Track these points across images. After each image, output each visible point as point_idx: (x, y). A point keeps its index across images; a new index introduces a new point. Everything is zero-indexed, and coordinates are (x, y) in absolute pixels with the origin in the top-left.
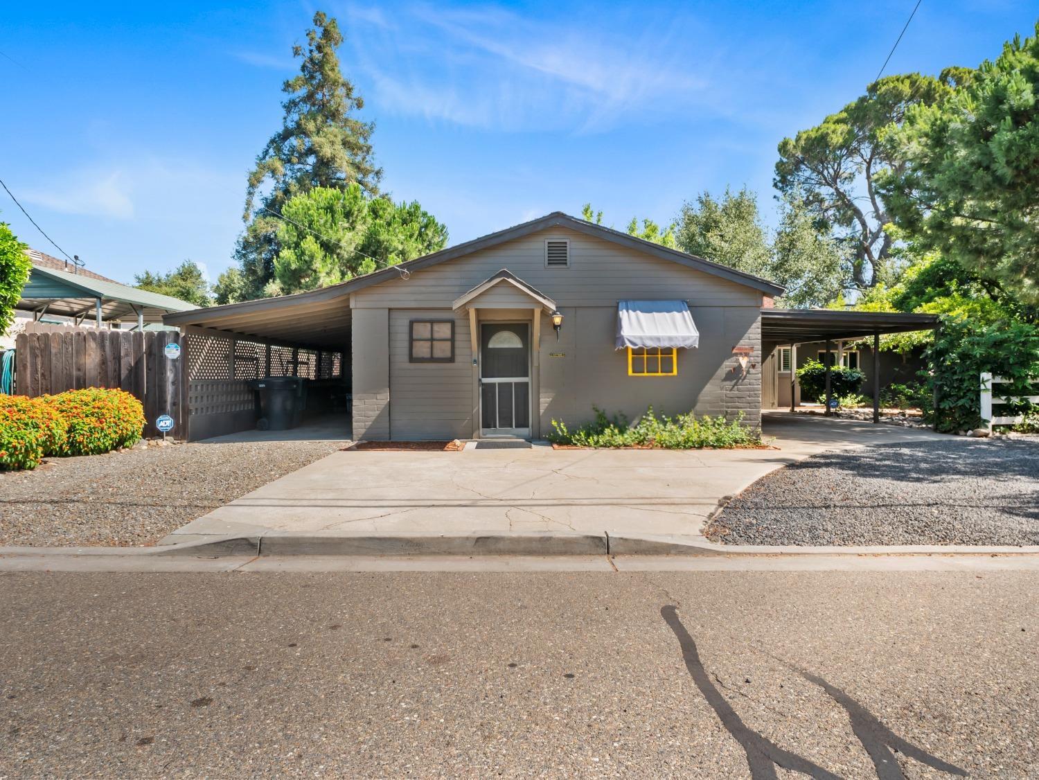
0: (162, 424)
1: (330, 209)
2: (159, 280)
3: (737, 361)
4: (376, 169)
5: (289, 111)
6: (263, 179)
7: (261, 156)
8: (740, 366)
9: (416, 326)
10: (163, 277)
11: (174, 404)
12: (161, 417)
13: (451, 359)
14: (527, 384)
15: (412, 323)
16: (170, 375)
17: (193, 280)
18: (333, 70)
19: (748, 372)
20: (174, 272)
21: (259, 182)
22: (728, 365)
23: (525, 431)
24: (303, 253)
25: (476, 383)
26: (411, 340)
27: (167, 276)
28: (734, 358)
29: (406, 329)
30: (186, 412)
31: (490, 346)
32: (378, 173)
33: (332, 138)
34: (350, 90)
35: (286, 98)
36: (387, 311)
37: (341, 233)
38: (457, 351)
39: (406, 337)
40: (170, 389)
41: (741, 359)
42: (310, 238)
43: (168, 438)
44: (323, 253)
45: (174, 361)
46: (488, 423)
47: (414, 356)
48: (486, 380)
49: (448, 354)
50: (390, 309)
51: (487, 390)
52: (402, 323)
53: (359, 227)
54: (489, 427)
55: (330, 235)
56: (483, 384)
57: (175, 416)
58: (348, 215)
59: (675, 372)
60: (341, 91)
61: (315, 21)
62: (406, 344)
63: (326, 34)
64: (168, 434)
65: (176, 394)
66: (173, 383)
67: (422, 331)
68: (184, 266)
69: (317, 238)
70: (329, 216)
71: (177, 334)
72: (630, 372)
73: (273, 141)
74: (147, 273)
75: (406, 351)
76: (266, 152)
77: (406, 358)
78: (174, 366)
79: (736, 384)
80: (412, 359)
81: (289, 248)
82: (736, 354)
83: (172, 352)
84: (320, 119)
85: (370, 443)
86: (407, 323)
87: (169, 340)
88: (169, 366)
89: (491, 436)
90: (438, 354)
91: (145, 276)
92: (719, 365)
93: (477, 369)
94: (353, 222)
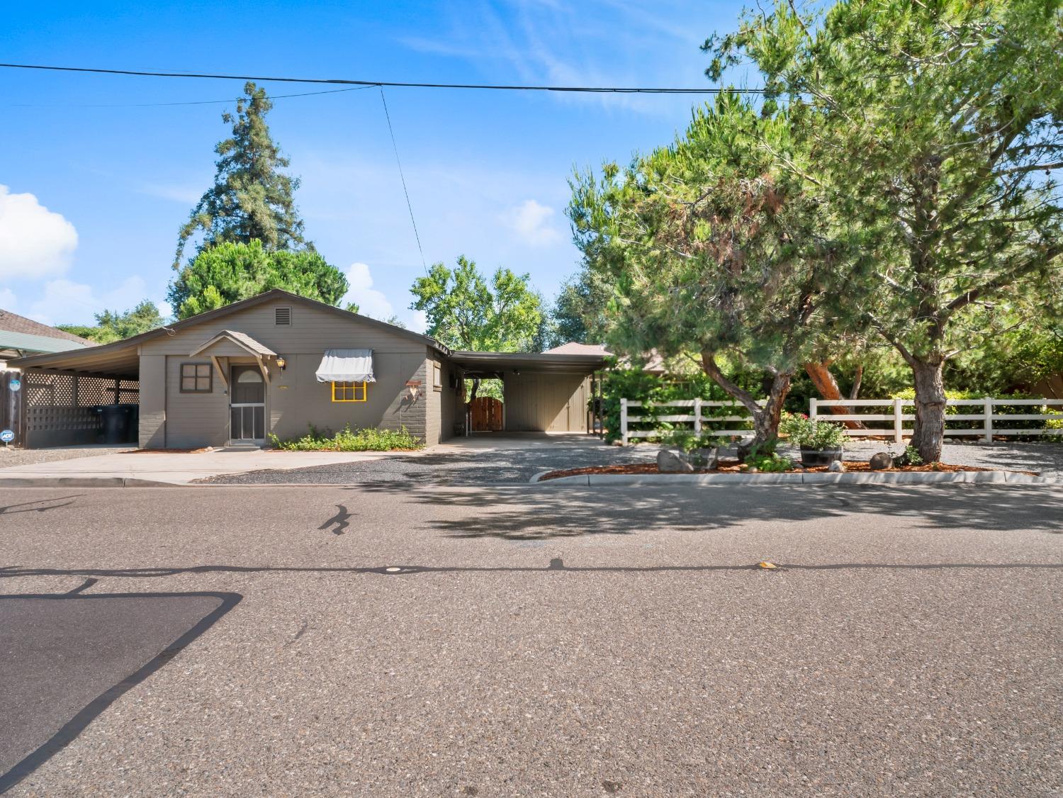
0: (5, 436)
1: (232, 262)
2: (116, 318)
3: (409, 391)
4: (298, 221)
5: (220, 171)
6: (194, 231)
7: (195, 209)
8: (411, 394)
9: (185, 367)
10: (121, 315)
11: (16, 422)
12: (4, 432)
13: (210, 390)
14: (263, 408)
15: (182, 366)
16: (13, 403)
17: (150, 317)
18: (257, 134)
19: (417, 399)
20: (132, 310)
21: (188, 234)
22: (403, 395)
23: (261, 441)
24: (205, 301)
25: (227, 407)
26: (182, 377)
27: (126, 314)
28: (407, 389)
29: (178, 370)
30: (24, 427)
31: (239, 381)
32: (299, 224)
33: (255, 195)
34: (274, 152)
35: (220, 159)
36: (164, 358)
37: (240, 283)
38: (214, 385)
39: (178, 375)
40: (13, 412)
41: (411, 389)
42: (211, 288)
43: (10, 446)
44: (223, 300)
45: (16, 392)
46: (235, 435)
47: (184, 388)
48: (234, 405)
49: (207, 387)
50: (167, 356)
51: (235, 413)
52: (175, 365)
53: (259, 276)
54: (237, 438)
55: (230, 285)
56: (232, 408)
57: (16, 431)
58: (248, 267)
59: (365, 399)
60: (267, 153)
61: (246, 91)
62: (178, 380)
63: (255, 103)
64: (9, 443)
65: (17, 415)
66: (15, 408)
67: (190, 371)
68: (142, 305)
69: (218, 286)
70: (230, 267)
71: (18, 374)
72: (333, 400)
73: (206, 197)
74: (107, 312)
75: (178, 385)
76: (200, 206)
77: (178, 390)
78: (16, 396)
79: (409, 407)
80: (182, 390)
81: (194, 296)
82: (409, 387)
83: (15, 386)
84: (246, 177)
85: (151, 448)
86: (179, 366)
87: (13, 378)
88: (13, 395)
89: (238, 444)
90: (200, 387)
91: (104, 314)
92: (397, 394)
93: (228, 399)
94: (254, 272)
